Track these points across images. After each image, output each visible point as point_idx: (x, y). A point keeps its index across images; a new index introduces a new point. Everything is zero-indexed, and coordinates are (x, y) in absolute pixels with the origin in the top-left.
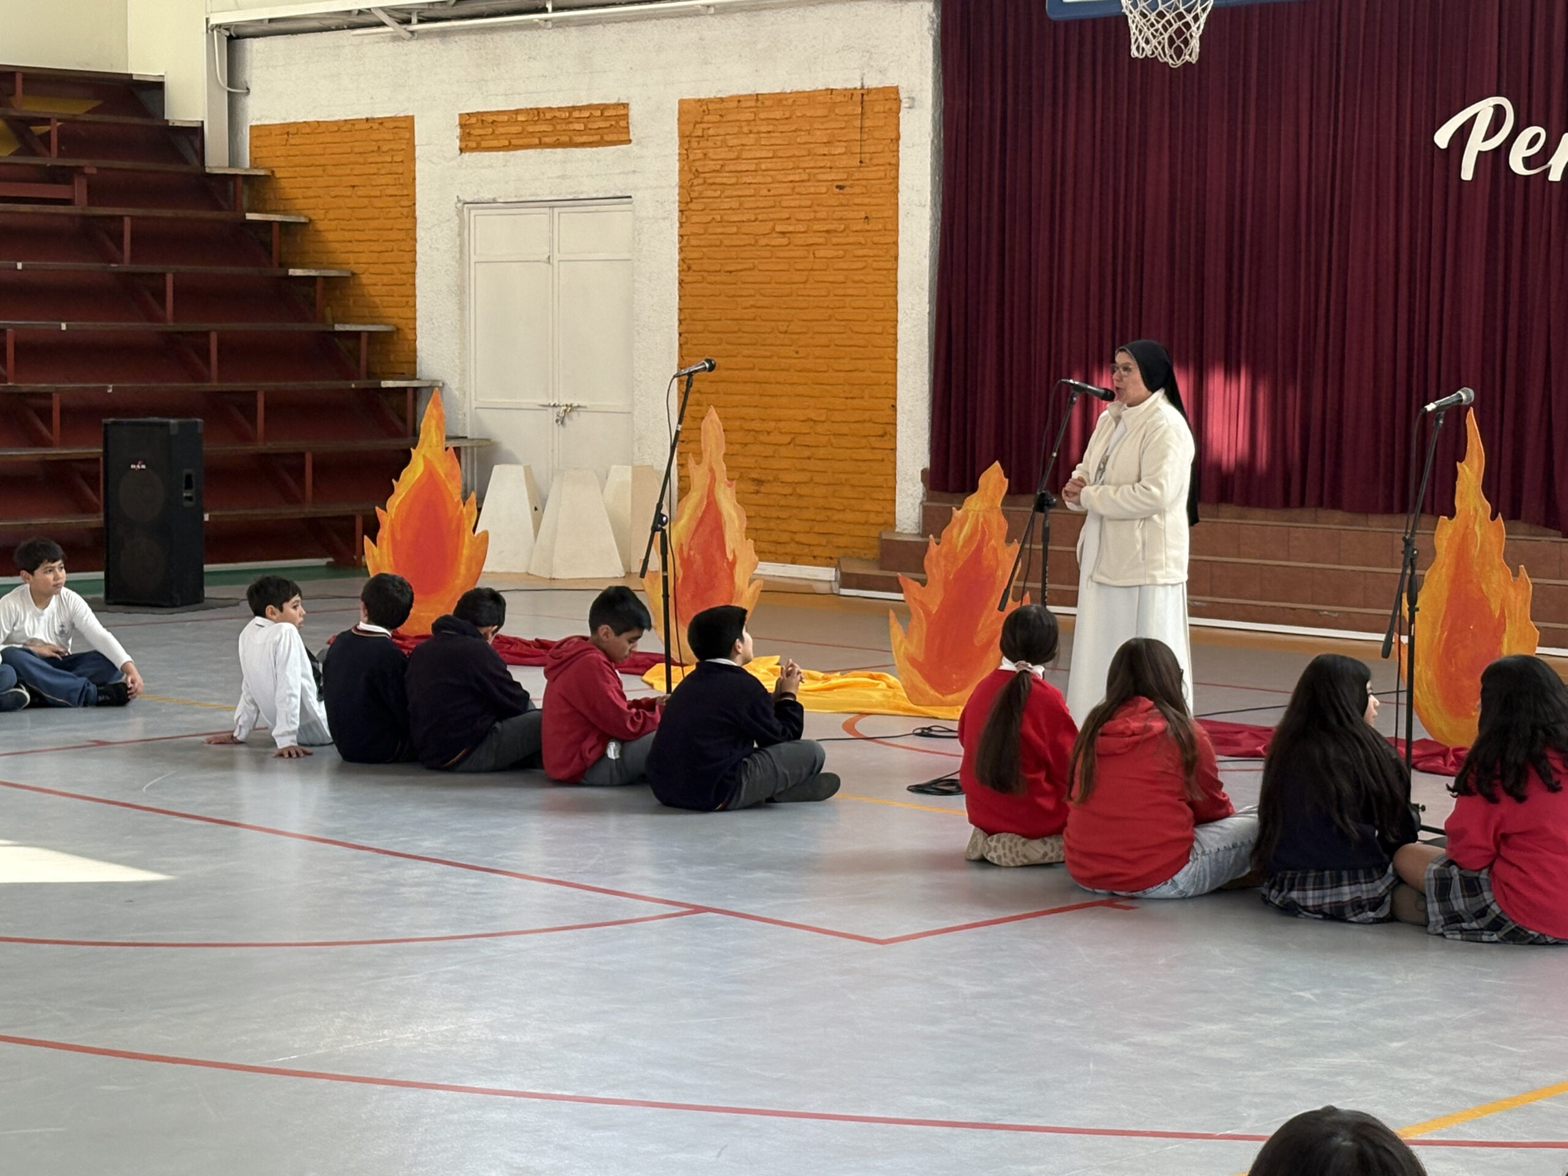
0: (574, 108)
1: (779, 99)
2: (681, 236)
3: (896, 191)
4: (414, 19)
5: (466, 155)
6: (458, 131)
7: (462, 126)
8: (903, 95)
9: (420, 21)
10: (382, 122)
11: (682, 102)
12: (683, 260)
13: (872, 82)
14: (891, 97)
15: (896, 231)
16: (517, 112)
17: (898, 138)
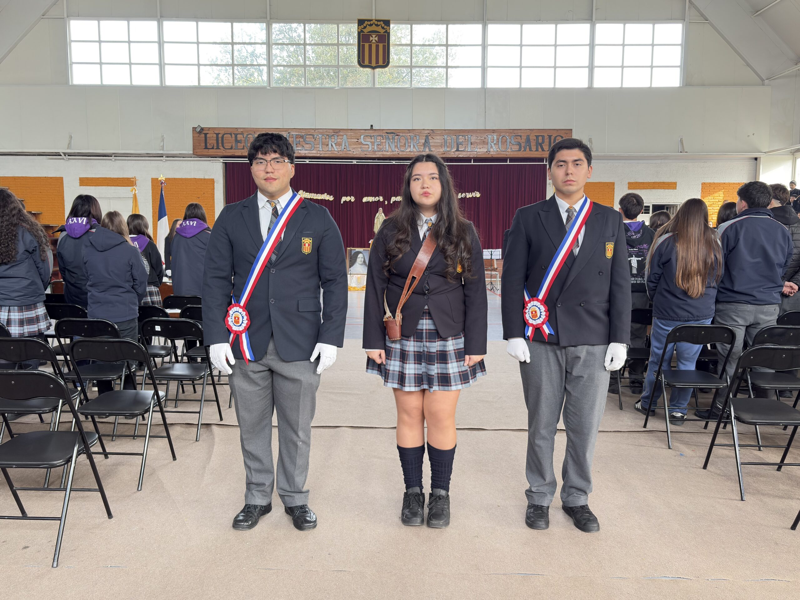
0: (118, 178)
1: (181, 179)
2: (153, 206)
3: (214, 200)
4: (67, 155)
5: (82, 187)
6: (79, 181)
7: (80, 180)
8: (215, 180)
9: (68, 156)
10: (51, 178)
11: (152, 179)
12: (153, 212)
13: (207, 177)
14: (212, 181)
15: (214, 207)
16: (99, 178)
17: (214, 189)
